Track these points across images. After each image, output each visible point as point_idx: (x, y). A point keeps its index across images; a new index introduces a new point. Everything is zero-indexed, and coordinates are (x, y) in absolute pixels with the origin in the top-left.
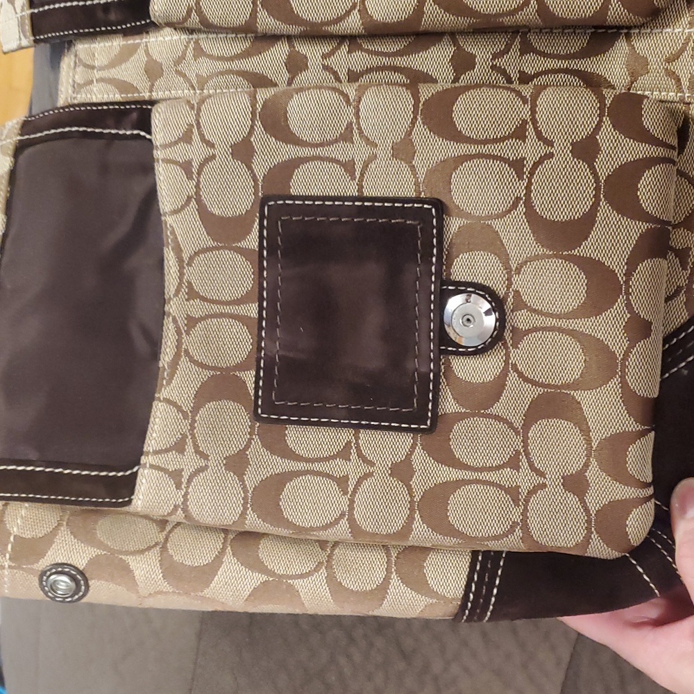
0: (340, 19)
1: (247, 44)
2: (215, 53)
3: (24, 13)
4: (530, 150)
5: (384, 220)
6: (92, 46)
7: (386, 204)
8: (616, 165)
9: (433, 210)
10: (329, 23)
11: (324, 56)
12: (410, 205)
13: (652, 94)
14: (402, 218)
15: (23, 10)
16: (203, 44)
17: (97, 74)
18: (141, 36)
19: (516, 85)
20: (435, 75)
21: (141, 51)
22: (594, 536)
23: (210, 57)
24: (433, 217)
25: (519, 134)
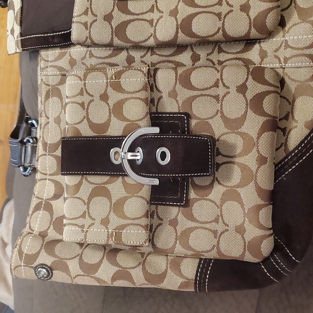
0: (146, 40)
1: (111, 52)
2: (98, 55)
3: (18, 39)
4: (221, 91)
5: (166, 121)
6: (47, 52)
7: (167, 115)
8: (254, 94)
9: (185, 117)
10: (141, 42)
11: (142, 57)
12: (176, 115)
13: (270, 66)
14: (173, 120)
15: (17, 38)
16: (93, 52)
17: (50, 64)
18: (67, 48)
19: (217, 66)
20: (185, 63)
21: (68, 55)
22: (247, 252)
23: (96, 57)
24: (185, 120)
25: (216, 85)
